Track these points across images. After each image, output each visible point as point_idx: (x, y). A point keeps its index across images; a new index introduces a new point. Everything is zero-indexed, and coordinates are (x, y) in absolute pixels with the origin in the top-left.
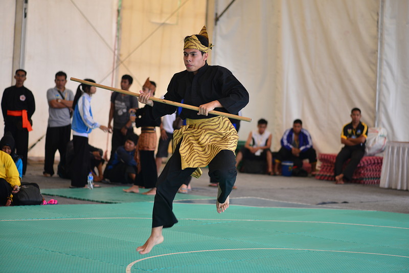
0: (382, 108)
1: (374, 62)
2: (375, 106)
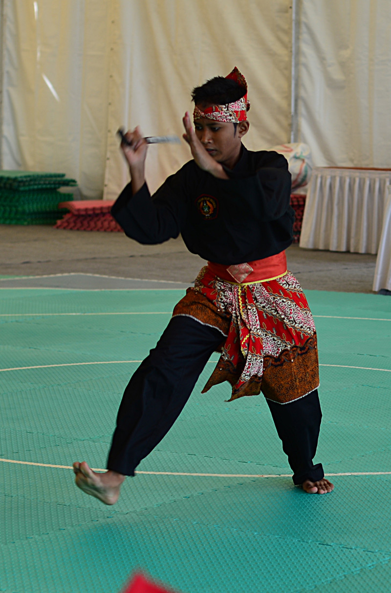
0: (302, 110)
1: (286, 27)
2: (289, 105)
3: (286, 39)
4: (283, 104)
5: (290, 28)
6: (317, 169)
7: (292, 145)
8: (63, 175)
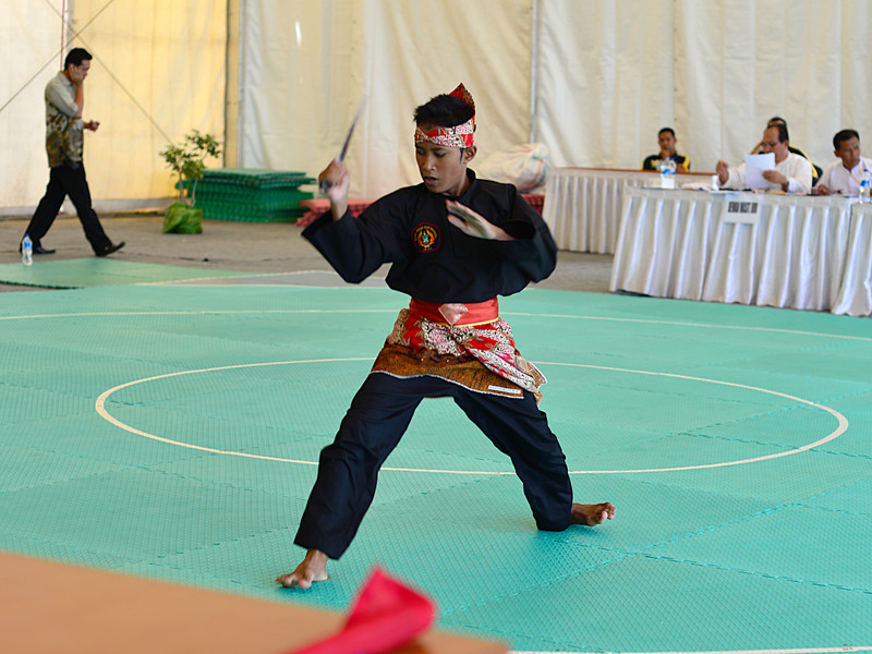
0: (542, 110)
1: (527, 28)
2: (529, 105)
3: (527, 39)
4: (524, 104)
5: (531, 29)
6: (556, 169)
7: (531, 146)
8: (304, 174)
